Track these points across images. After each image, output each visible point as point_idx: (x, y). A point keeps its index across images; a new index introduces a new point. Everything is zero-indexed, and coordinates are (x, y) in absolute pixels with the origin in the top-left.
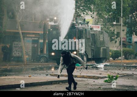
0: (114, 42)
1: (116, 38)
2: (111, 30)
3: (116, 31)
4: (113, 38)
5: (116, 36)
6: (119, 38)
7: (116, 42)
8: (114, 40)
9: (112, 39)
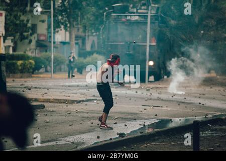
0: (27, 41)
1: (31, 35)
2: (23, 21)
3: (30, 22)
4: (25, 34)
5: (30, 31)
6: (35, 35)
7: (30, 41)
8: (27, 38)
9: (24, 36)
